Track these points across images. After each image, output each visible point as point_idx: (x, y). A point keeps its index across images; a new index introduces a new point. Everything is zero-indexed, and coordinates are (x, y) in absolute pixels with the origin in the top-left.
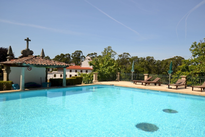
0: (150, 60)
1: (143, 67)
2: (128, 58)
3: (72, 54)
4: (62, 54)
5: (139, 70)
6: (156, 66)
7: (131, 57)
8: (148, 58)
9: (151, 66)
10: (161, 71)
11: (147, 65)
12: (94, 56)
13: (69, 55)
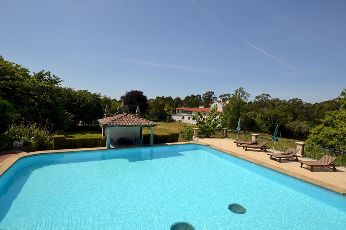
0: (297, 103)
1: (286, 112)
2: (268, 100)
3: (203, 95)
4: (192, 96)
5: (280, 115)
6: (305, 111)
7: (270, 99)
8: (294, 100)
9: (297, 110)
10: (312, 118)
11: (292, 110)
12: (227, 97)
13: (200, 96)
